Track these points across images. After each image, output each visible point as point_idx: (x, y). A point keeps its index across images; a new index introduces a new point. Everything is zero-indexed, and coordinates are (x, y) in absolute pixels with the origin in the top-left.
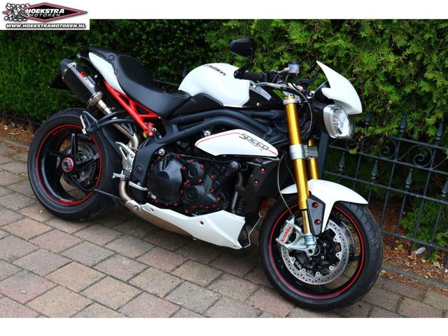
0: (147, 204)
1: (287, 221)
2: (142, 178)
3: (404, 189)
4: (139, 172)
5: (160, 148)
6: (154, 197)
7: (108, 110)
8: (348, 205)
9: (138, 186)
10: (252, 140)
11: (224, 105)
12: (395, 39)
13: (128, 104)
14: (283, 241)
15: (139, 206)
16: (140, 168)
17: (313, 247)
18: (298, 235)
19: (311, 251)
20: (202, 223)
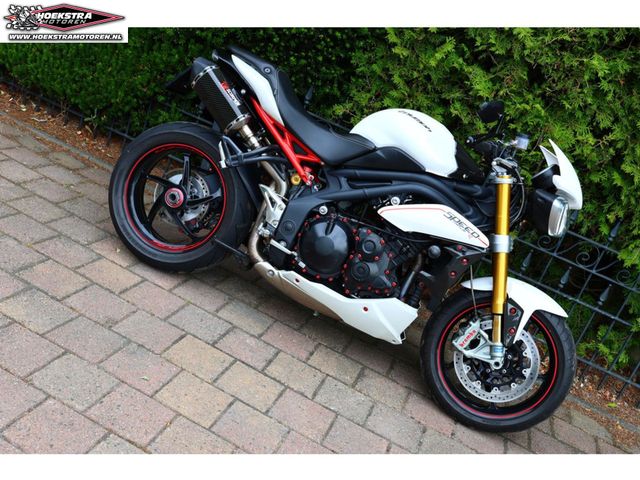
0: (293, 272)
1: (471, 323)
2: (291, 238)
3: (596, 305)
4: (287, 229)
5: (322, 205)
6: (302, 265)
7: (254, 141)
8: (548, 317)
9: (281, 246)
10: (460, 223)
11: (427, 171)
12: (600, 117)
13: (283, 137)
14: (462, 345)
15: (276, 272)
16: (290, 225)
17: (500, 360)
18: (482, 342)
19: (497, 364)
20: (366, 309)
